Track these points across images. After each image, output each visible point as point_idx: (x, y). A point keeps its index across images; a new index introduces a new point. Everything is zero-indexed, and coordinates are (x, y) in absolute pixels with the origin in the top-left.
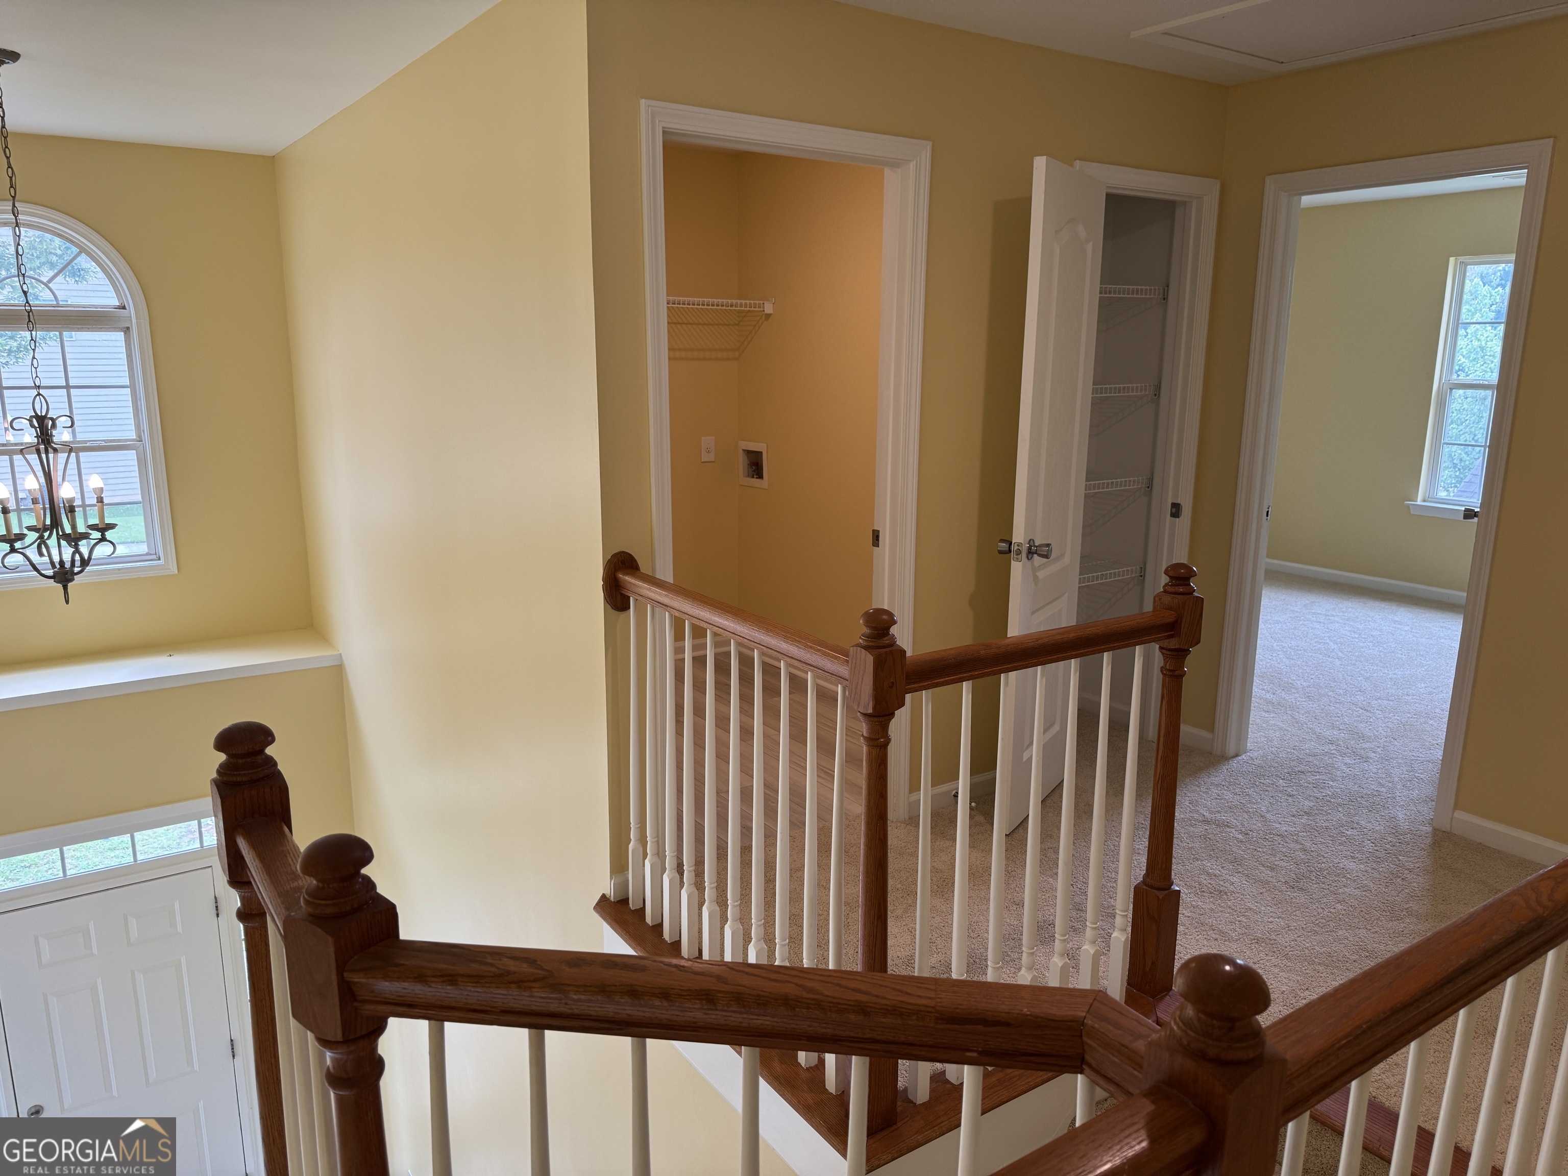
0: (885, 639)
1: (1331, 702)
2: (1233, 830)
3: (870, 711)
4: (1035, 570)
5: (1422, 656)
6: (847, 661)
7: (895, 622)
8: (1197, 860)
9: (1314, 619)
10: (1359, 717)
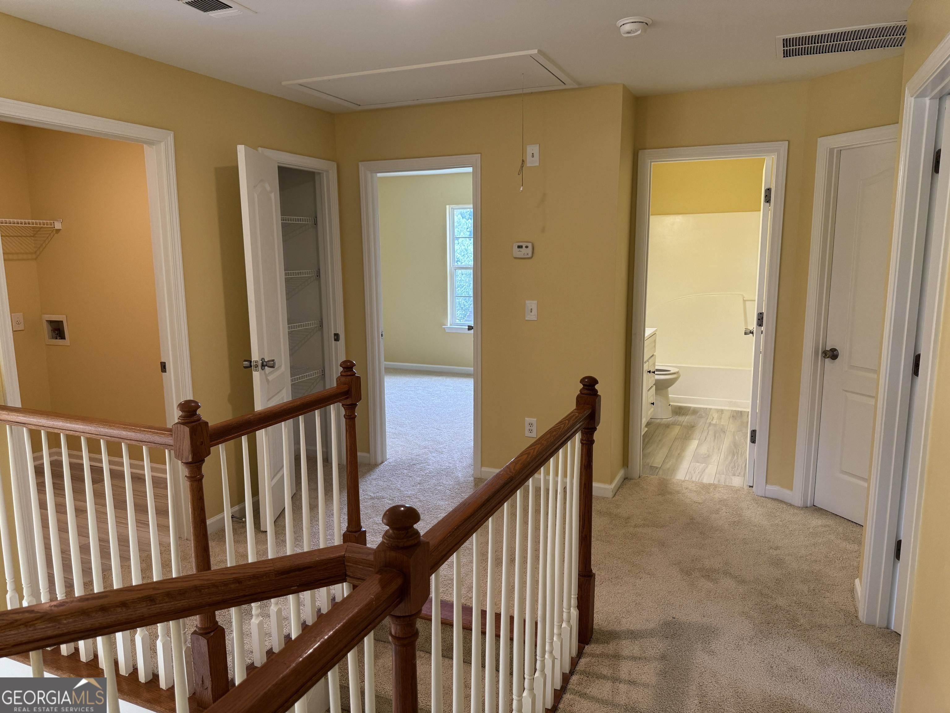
0: (195, 417)
1: (422, 428)
2: (386, 499)
3: (190, 460)
4: (266, 376)
5: (460, 400)
6: (172, 435)
7: (199, 407)
8: (371, 518)
9: (409, 389)
10: (436, 433)
